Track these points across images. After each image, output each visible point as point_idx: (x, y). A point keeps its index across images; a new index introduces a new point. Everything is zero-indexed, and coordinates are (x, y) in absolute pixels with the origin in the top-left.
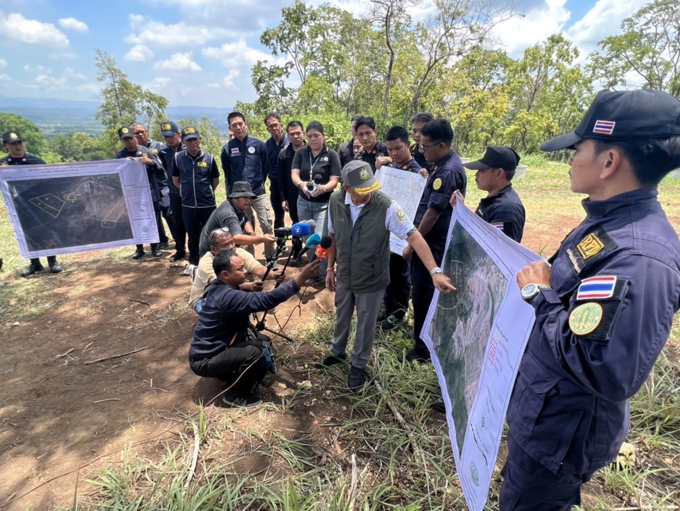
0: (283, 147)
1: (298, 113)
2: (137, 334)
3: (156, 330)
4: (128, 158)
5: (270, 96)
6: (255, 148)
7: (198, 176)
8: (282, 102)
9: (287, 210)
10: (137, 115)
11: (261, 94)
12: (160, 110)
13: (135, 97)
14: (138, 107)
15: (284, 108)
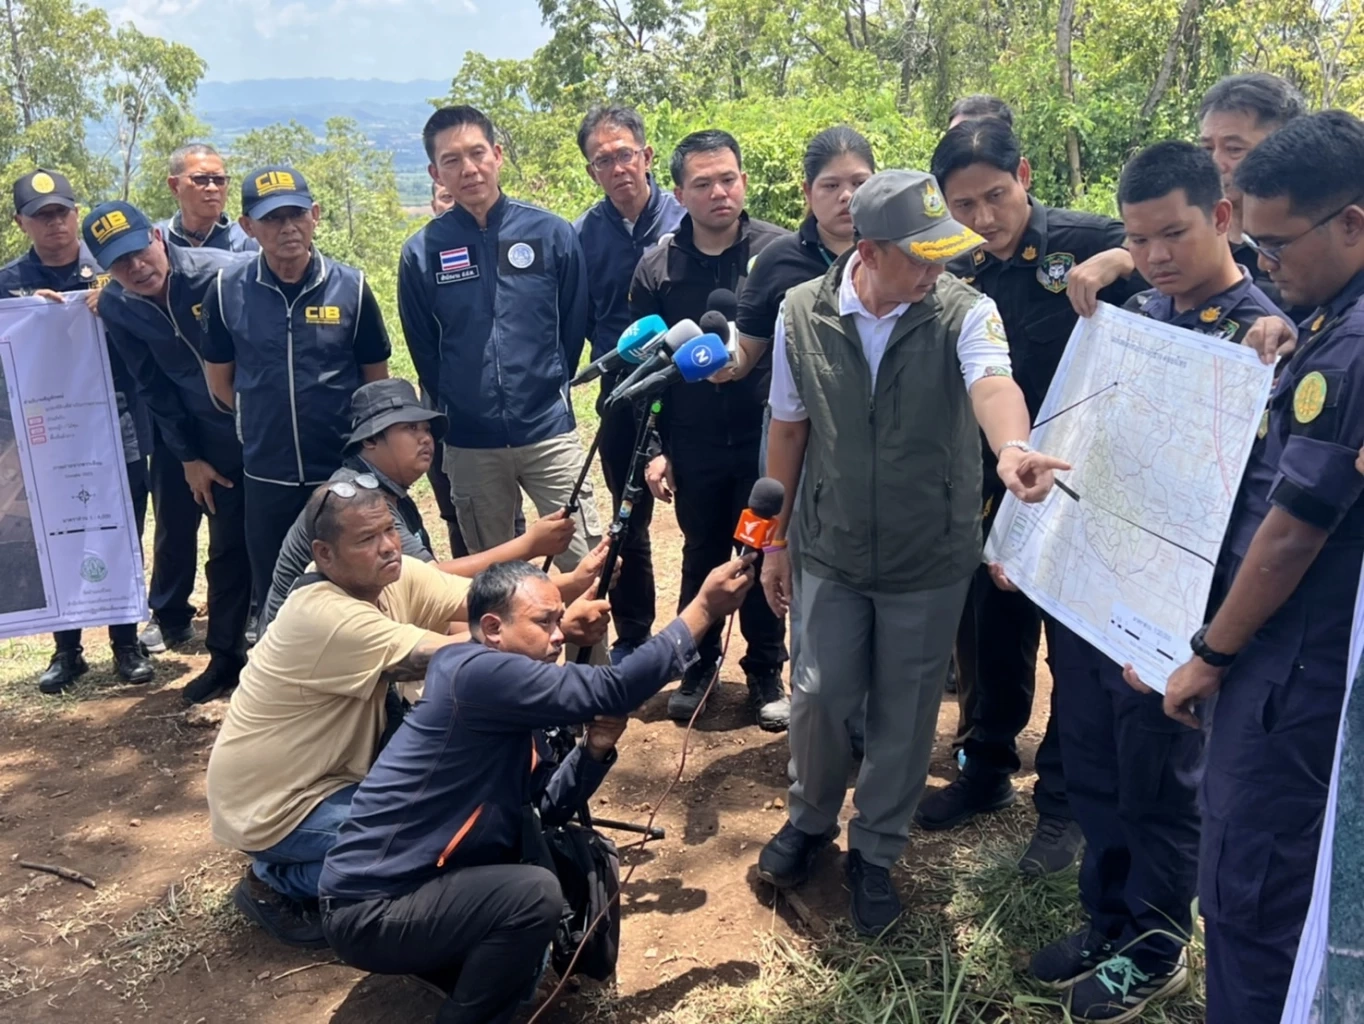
0: (652, 239)
1: (705, 94)
2: (38, 1007)
3: (109, 996)
4: (39, 296)
5: (597, 28)
6: (536, 245)
7: (306, 360)
8: (641, 50)
9: (666, 497)
10: (87, 120)
11: (561, 24)
12: (175, 99)
13: (82, 52)
14: (93, 88)
15: (650, 74)
